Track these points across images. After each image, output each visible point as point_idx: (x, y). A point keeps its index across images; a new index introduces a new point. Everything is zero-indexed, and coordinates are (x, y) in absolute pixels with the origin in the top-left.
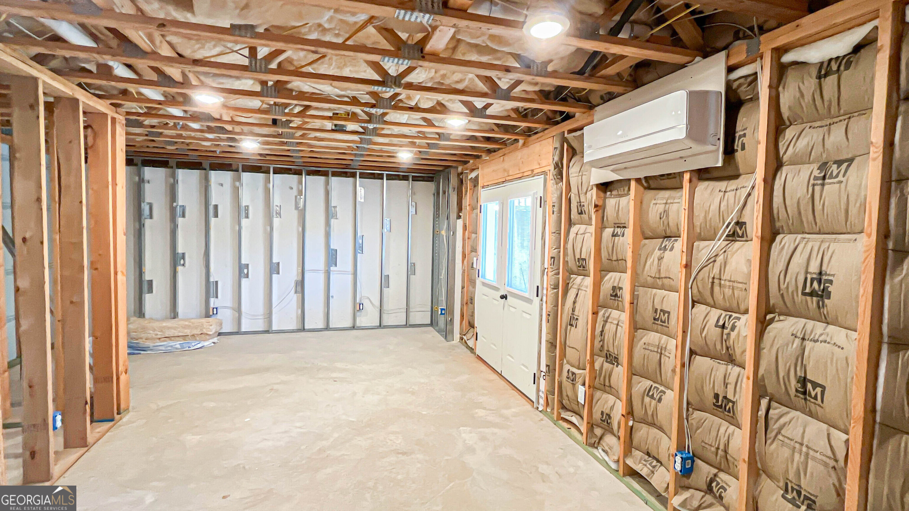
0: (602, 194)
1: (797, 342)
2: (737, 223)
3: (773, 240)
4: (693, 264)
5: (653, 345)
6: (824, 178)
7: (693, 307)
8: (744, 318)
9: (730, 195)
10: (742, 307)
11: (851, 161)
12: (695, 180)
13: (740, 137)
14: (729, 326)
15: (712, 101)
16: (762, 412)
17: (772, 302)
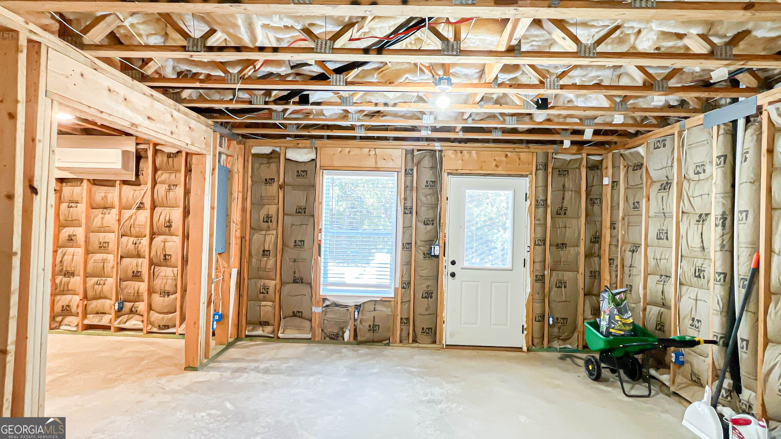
0: (59, 184)
1: (163, 243)
2: (141, 203)
3: (154, 209)
4: (121, 219)
5: (98, 260)
6: (169, 190)
7: (121, 237)
8: (144, 239)
9: (137, 192)
10: (143, 235)
11: (176, 185)
12: (121, 184)
13: (141, 170)
14: (138, 243)
15: (131, 155)
16: (152, 271)
17: (154, 231)
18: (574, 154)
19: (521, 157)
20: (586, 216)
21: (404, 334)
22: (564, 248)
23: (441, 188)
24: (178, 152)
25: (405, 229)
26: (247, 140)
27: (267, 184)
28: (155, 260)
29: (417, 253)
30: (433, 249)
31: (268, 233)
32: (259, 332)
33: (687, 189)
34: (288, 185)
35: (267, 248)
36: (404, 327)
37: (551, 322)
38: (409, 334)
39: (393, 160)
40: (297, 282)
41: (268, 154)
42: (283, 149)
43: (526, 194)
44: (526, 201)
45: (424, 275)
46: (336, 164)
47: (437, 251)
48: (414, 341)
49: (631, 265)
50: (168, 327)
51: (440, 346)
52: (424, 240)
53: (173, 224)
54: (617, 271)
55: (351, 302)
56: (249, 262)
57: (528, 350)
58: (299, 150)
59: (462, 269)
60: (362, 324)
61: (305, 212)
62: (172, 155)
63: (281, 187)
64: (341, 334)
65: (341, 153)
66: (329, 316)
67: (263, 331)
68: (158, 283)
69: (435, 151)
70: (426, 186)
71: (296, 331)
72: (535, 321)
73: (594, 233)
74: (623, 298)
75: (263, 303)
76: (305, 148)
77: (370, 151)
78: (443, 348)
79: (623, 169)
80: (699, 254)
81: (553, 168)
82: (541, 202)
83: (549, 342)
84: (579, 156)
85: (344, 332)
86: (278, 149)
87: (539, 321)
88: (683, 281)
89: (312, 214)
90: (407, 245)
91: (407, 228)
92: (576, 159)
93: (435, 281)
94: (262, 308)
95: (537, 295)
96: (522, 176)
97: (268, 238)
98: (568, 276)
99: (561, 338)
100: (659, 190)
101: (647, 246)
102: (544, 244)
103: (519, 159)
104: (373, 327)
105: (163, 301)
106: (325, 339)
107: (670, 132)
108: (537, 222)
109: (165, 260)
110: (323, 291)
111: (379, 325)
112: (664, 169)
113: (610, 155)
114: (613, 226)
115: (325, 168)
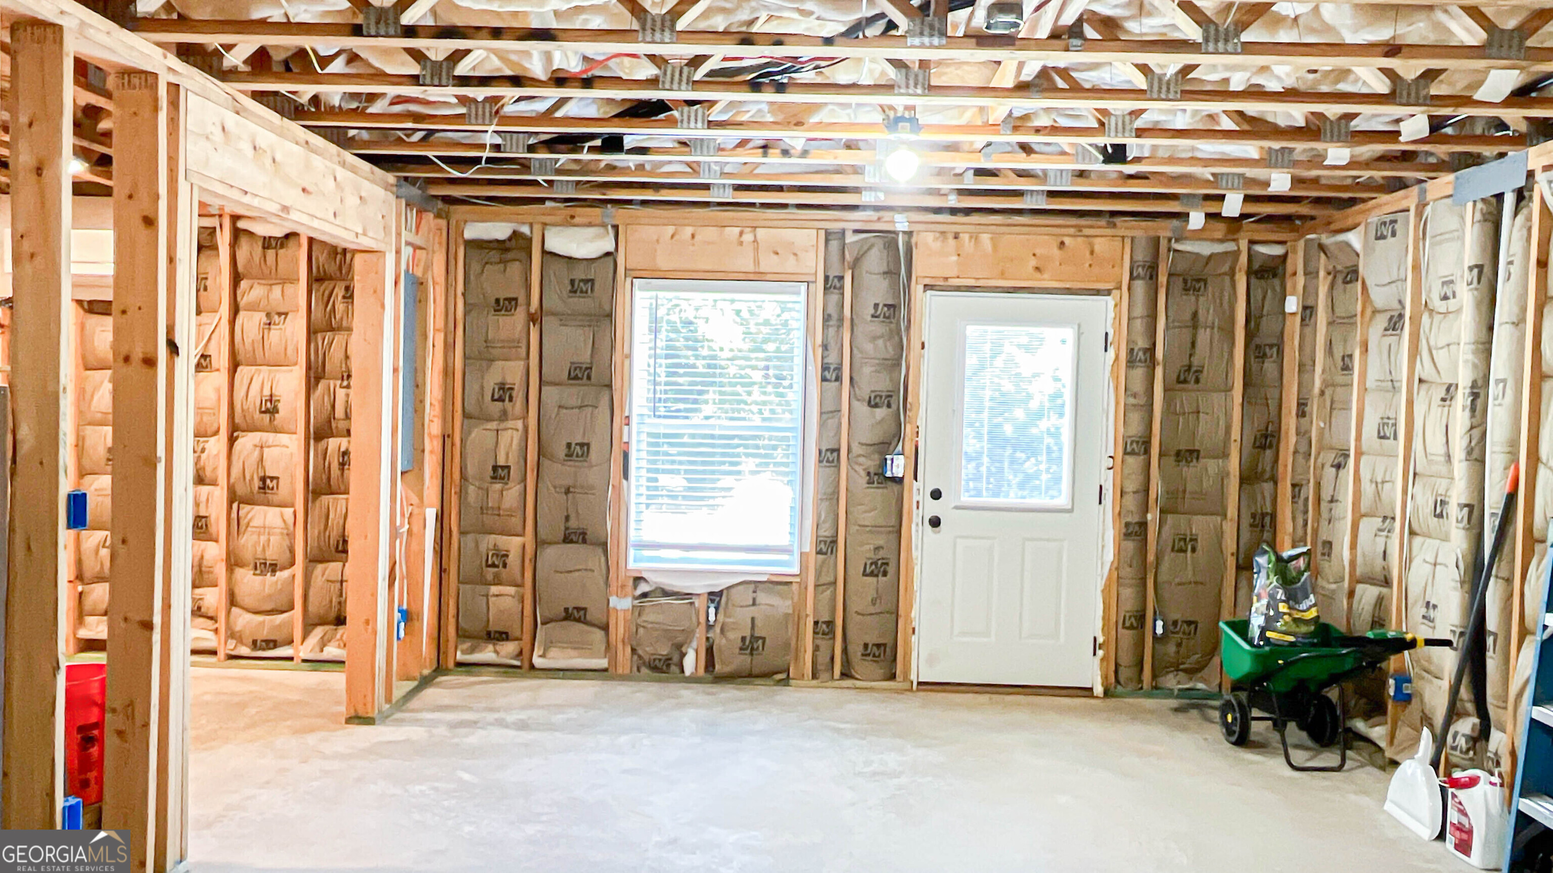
18: (1221, 241)
19: (1097, 248)
20: (1246, 385)
21: (823, 658)
22: (1195, 460)
23: (909, 321)
24: (287, 236)
25: (825, 416)
26: (453, 208)
27: (500, 310)
28: (241, 490)
29: (852, 472)
30: (889, 462)
31: (502, 426)
32: (487, 654)
33: (1427, 330)
34: (553, 314)
35: (501, 462)
36: (824, 644)
37: (1159, 631)
38: (832, 659)
39: (795, 254)
40: (571, 542)
41: (504, 241)
42: (537, 228)
43: (1107, 334)
44: (1106, 350)
45: (866, 523)
46: (663, 263)
47: (898, 466)
48: (845, 675)
49: (1333, 496)
50: (273, 644)
51: (906, 685)
52: (869, 442)
53: (280, 406)
54: (1306, 512)
55: (701, 587)
56: (462, 493)
57: (1107, 693)
58: (576, 229)
59: (957, 508)
60: (725, 637)
61: (589, 378)
62: (273, 243)
63: (533, 318)
64: (676, 658)
65: (676, 237)
66: (650, 616)
67: (496, 652)
68: (248, 543)
69: (896, 233)
70: (873, 316)
71: (573, 653)
72: (1124, 627)
73: (1263, 427)
74: (1302, 569)
75: (494, 589)
76: (590, 225)
77: (741, 233)
78: (911, 690)
79: (1325, 278)
80: (1443, 469)
81: (1170, 275)
82: (1141, 354)
83: (1154, 676)
84: (1230, 246)
85: (683, 655)
86: (525, 230)
87: (1131, 627)
88: (1415, 526)
89: (607, 383)
90: (829, 454)
91: (828, 414)
92: (1226, 253)
93: (893, 537)
94: (492, 600)
95: (1129, 569)
96: (1098, 292)
97: (505, 437)
98: (1200, 525)
99: (1182, 667)
100: (1386, 330)
101: (1359, 454)
102: (1147, 452)
103: (1092, 253)
104: (750, 642)
105: (263, 583)
106: (639, 670)
107: (1404, 204)
108: (1132, 400)
109: (264, 488)
110: (635, 561)
111: (764, 639)
112: (1393, 285)
113: (1301, 243)
114: (1302, 411)
115: (638, 274)
